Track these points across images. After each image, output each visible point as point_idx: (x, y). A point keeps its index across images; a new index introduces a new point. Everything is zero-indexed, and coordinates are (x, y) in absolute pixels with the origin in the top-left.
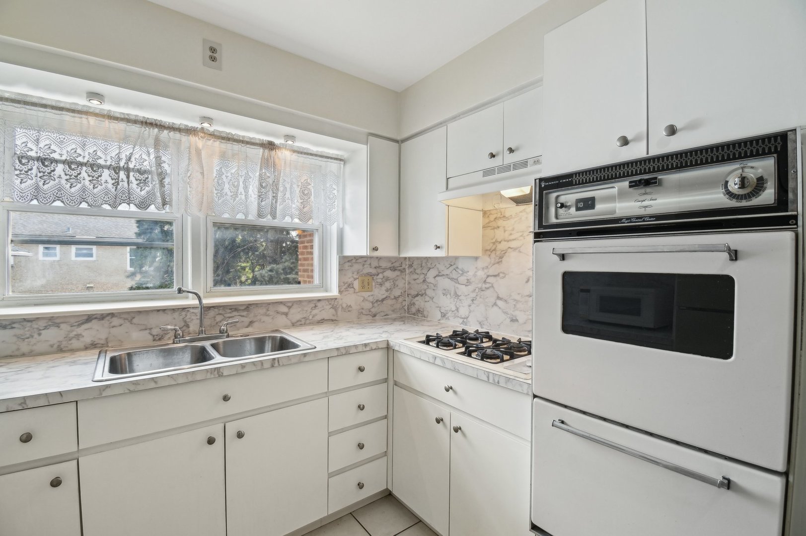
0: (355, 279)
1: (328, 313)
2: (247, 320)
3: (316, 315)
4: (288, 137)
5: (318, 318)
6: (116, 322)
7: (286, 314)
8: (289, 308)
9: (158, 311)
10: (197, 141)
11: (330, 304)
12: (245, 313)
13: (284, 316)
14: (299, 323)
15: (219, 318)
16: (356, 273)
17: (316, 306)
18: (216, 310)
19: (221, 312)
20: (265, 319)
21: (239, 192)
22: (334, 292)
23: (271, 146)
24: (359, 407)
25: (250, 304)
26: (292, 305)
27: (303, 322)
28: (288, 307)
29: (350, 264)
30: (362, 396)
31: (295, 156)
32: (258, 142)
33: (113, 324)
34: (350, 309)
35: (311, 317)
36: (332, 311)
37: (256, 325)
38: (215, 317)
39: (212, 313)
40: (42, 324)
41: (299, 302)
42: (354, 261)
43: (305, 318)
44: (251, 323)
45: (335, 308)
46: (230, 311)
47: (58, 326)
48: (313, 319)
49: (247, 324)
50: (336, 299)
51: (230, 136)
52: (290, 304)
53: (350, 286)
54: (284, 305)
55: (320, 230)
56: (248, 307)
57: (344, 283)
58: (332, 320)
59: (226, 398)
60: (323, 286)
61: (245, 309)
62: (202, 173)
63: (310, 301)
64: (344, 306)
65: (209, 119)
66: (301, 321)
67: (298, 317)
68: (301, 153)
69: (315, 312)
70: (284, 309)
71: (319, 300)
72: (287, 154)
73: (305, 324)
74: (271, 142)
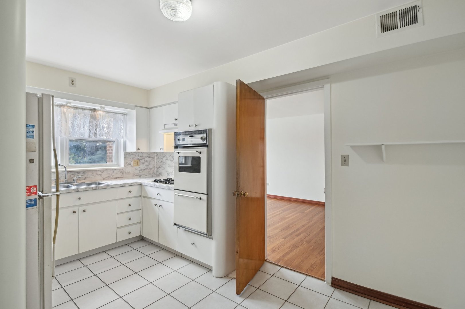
0: (132, 161)
1: (119, 175)
2: (84, 177)
3: (114, 175)
4: (101, 107)
5: (115, 176)
7: (101, 175)
8: (102, 172)
10: (64, 109)
11: (120, 171)
12: (83, 174)
14: (106, 178)
15: (72, 176)
16: (132, 159)
17: (114, 172)
18: (71, 173)
19: (73, 174)
20: (91, 176)
21: (81, 128)
22: (122, 166)
23: (94, 110)
24: (129, 205)
27: (108, 178)
28: (101, 172)
29: (129, 155)
30: (130, 201)
31: (104, 113)
32: (89, 108)
34: (129, 173)
35: (111, 176)
36: (121, 174)
37: (87, 179)
38: (71, 176)
39: (69, 174)
41: (106, 170)
42: (131, 154)
43: (109, 176)
44: (86, 178)
45: (122, 173)
46: (77, 173)
48: (113, 177)
50: (123, 169)
51: (77, 107)
52: (102, 171)
53: (129, 164)
54: (100, 171)
55: (116, 142)
56: (84, 172)
57: (126, 163)
58: (121, 178)
59: (80, 199)
60: (117, 164)
61: (83, 173)
62: (66, 121)
63: (111, 170)
64: (127, 172)
65: (70, 103)
66: (107, 178)
68: (107, 112)
69: (113, 174)
70: (100, 173)
71: (115, 170)
72: (101, 113)
73: (109, 179)
74: (94, 108)
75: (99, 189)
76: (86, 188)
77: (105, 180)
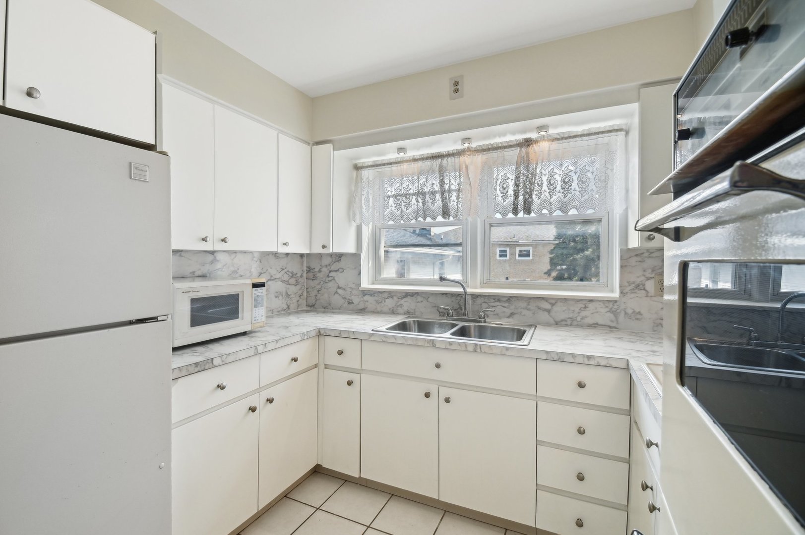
0: (648, 279)
2: (508, 311)
3: (586, 317)
4: (540, 128)
5: (589, 321)
6: (420, 299)
7: (549, 311)
8: (553, 305)
9: (443, 294)
10: (466, 159)
11: (607, 307)
12: (506, 305)
13: (546, 313)
14: (564, 323)
15: (485, 306)
16: (650, 271)
17: (586, 307)
18: (482, 298)
19: (486, 300)
20: (525, 312)
22: (616, 295)
23: (528, 142)
24: (579, 430)
25: (511, 297)
26: (556, 303)
27: (569, 322)
28: (550, 303)
29: (639, 259)
31: (555, 145)
32: (515, 143)
33: (418, 300)
34: (639, 316)
35: (579, 319)
36: (611, 316)
37: (516, 316)
38: (481, 304)
39: (479, 301)
40: (386, 295)
41: (565, 300)
42: (646, 254)
43: (571, 318)
44: (512, 314)
45: (615, 313)
46: (493, 301)
47: (392, 297)
48: (582, 321)
49: (508, 314)
50: (616, 302)
51: (490, 147)
52: (553, 301)
53: (639, 287)
54: (547, 301)
56: (509, 299)
57: (628, 282)
58: (610, 327)
59: (438, 366)
60: (608, 284)
61: (507, 300)
62: (470, 184)
63: (578, 300)
64: (630, 311)
65: (468, 140)
66: (566, 321)
67: (563, 316)
68: (562, 139)
69: (585, 313)
70: (546, 306)
71: (591, 301)
72: (544, 146)
73: (571, 325)
74: (527, 139)
75: (485, 353)
76: (451, 344)
77: (561, 325)
